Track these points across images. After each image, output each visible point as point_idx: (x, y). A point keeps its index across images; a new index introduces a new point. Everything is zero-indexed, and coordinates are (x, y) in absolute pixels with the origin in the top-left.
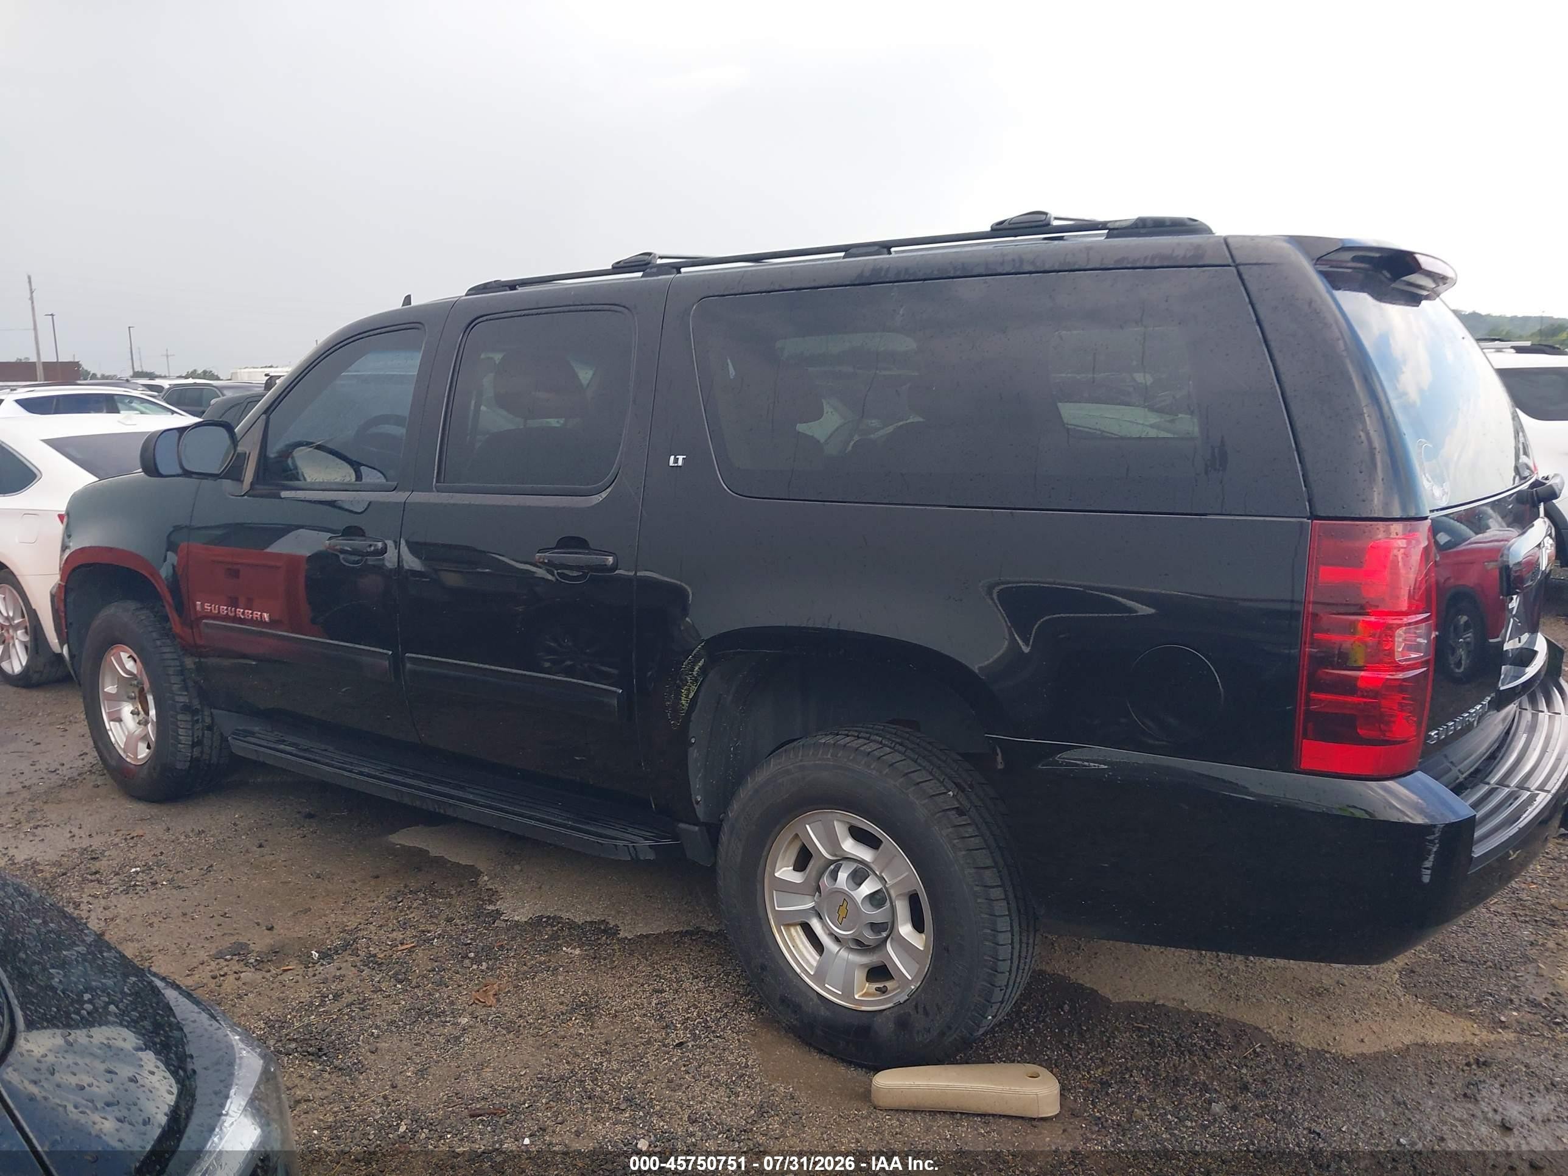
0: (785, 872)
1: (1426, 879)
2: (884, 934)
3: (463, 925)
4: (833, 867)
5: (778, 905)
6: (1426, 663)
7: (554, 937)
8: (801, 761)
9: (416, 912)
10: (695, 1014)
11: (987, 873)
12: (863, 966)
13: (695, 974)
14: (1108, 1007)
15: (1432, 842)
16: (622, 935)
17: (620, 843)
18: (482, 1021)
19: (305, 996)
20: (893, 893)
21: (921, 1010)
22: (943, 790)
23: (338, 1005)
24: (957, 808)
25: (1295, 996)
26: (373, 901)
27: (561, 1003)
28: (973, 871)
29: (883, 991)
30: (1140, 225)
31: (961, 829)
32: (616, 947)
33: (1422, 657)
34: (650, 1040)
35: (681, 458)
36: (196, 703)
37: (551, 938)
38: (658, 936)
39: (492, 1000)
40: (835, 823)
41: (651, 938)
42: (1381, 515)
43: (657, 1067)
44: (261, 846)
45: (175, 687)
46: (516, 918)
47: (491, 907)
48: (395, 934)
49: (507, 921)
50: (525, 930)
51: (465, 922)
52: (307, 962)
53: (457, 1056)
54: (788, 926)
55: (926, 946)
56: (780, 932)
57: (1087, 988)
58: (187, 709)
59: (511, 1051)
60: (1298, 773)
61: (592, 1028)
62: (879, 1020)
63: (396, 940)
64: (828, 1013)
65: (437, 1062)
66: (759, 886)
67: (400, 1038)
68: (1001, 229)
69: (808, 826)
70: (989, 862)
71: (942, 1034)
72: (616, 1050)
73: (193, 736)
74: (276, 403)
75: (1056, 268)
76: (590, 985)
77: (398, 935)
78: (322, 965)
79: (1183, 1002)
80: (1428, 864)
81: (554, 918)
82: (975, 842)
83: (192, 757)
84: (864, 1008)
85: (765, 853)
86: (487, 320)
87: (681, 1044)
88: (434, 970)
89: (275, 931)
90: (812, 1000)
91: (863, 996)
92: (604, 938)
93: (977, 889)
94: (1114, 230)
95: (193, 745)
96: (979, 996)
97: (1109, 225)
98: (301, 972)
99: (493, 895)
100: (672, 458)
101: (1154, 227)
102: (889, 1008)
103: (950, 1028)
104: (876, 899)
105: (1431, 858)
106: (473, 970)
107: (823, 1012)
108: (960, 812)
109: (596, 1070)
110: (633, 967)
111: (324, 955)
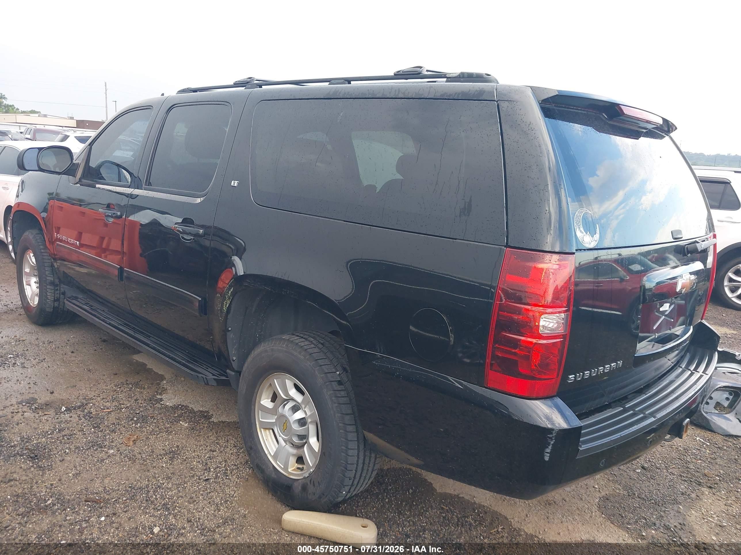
0: (266, 402)
1: (547, 458)
2: (304, 441)
3: (141, 403)
4: (285, 402)
5: (260, 418)
6: (563, 336)
7: (180, 416)
8: (273, 346)
9: (124, 394)
10: (223, 465)
11: (347, 418)
12: (294, 455)
13: (236, 445)
14: (433, 494)
15: (551, 439)
16: (214, 419)
17: (200, 375)
18: (120, 453)
19: (47, 428)
20: (309, 420)
21: (312, 482)
22: (334, 370)
23: (59, 435)
24: (339, 381)
25: (537, 503)
26: (107, 386)
27: (163, 450)
28: (339, 415)
29: (302, 469)
30: (461, 76)
31: (337, 392)
32: (206, 425)
33: (563, 332)
34: (194, 475)
35: (236, 182)
36: (57, 281)
37: (178, 416)
38: (229, 423)
39: (131, 443)
40: (286, 380)
41: (225, 424)
42: (550, 250)
43: (189, 490)
44: (72, 352)
45: (47, 273)
46: (167, 404)
47: (159, 397)
48: (108, 403)
49: (162, 404)
50: (168, 410)
51: (143, 402)
52: (58, 411)
53: (98, 469)
54: (265, 429)
55: (319, 450)
56: (261, 431)
57: (428, 482)
58: (52, 283)
59: (125, 470)
60: (486, 388)
61: (171, 464)
62: (296, 484)
63: (106, 406)
64: (275, 476)
65: (87, 471)
66: (253, 407)
67: (77, 456)
68: (399, 75)
69: (275, 380)
70: (350, 411)
71: (320, 497)
72: (174, 478)
73: (54, 297)
74: (94, 141)
75: (414, 97)
76: (182, 443)
77: (108, 404)
78: (64, 414)
79: (474, 497)
80: (548, 450)
81: (186, 406)
82: (342, 400)
83: (54, 306)
84: (292, 477)
85: (256, 391)
86: (177, 107)
87: (208, 479)
88: (114, 424)
89: (53, 394)
90: (270, 468)
91: (293, 470)
92: (203, 420)
93: (340, 425)
94: (450, 79)
95: (55, 301)
96: (337, 481)
97: (447, 76)
98: (52, 417)
99: (164, 390)
100: (233, 181)
101: (468, 78)
102: (301, 479)
103: (323, 494)
104: (302, 422)
105: (550, 447)
106: (132, 427)
107: (274, 475)
108: (340, 383)
109: (159, 486)
110: (208, 437)
111: (68, 410)
